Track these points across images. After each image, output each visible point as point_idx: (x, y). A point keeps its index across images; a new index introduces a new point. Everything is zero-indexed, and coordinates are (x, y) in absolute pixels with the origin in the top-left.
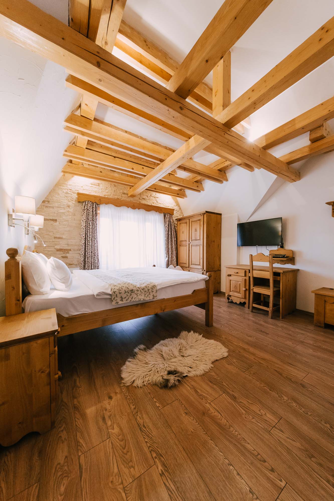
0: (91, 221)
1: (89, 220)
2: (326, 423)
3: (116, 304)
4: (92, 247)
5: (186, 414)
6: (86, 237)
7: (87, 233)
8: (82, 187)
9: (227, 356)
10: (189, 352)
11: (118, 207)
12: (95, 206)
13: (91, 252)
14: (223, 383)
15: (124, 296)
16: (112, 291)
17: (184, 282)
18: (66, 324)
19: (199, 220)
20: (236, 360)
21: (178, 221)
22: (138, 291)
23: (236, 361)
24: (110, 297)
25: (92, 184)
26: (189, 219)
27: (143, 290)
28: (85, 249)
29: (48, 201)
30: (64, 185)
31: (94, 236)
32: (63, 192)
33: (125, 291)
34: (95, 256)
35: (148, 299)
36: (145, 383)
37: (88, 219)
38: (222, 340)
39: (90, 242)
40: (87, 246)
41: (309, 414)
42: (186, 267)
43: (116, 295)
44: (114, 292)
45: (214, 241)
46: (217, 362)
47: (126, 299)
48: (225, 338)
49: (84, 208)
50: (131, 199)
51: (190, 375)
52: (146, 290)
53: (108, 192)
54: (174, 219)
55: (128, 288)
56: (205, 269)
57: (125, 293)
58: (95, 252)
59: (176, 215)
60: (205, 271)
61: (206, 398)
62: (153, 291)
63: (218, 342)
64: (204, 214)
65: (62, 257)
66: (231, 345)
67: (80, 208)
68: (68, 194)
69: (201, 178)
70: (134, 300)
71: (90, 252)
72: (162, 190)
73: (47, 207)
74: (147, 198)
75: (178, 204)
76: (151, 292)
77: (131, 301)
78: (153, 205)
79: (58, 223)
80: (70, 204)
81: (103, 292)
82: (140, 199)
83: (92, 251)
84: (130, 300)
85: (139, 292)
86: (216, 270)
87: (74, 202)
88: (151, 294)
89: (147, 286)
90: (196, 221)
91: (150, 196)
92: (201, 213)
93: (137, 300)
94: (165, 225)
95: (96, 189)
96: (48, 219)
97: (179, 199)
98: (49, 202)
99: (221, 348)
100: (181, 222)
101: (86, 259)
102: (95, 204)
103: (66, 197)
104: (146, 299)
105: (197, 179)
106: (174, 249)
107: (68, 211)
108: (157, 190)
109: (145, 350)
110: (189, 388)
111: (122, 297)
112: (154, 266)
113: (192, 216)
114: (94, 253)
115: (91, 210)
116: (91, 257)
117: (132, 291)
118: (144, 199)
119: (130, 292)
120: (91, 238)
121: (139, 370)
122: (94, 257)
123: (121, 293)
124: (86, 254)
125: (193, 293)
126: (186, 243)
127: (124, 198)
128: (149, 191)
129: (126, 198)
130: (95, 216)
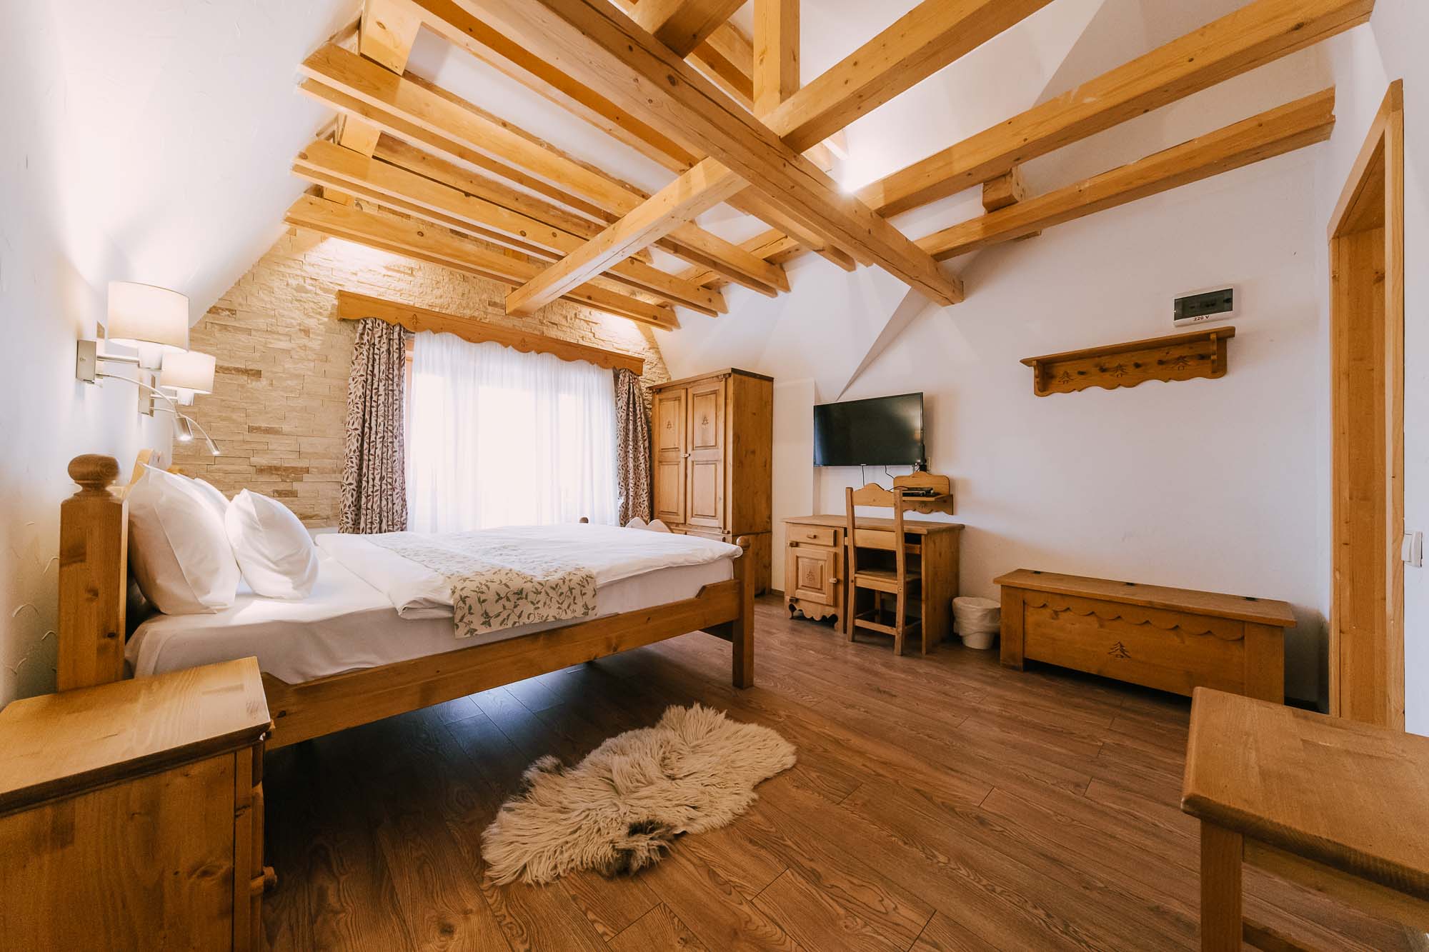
0: (384, 382)
1: (376, 379)
2: (1036, 908)
3: (468, 635)
4: (385, 461)
5: (686, 943)
6: (363, 432)
7: (367, 417)
8: (356, 274)
9: (794, 766)
10: (692, 763)
11: (473, 345)
12: (399, 334)
13: (382, 478)
14: (785, 840)
15: (494, 609)
16: (457, 595)
17: (675, 564)
18: (294, 709)
19: (715, 392)
20: (818, 774)
21: (653, 393)
23: (818, 777)
24: (450, 615)
25: (388, 268)
26: (687, 389)
27: (554, 589)
28: (360, 469)
29: (229, 310)
30: (292, 264)
31: (390, 427)
32: (288, 284)
33: (498, 594)
34: (393, 489)
35: (570, 615)
36: (560, 870)
37: (373, 375)
38: (779, 722)
39: (379, 446)
40: (366, 457)
42: (677, 525)
43: (470, 608)
44: (463, 599)
45: (754, 452)
46: (766, 787)
47: (500, 619)
48: (787, 716)
49: (361, 338)
50: (516, 322)
51: (695, 828)
52: (565, 589)
53: (441, 297)
54: (644, 386)
55: (507, 586)
56: (729, 527)
57: (497, 601)
58: (395, 477)
59: (650, 376)
60: (729, 532)
61: (739, 889)
62: (585, 594)
63: (768, 730)
64: (726, 376)
65: (277, 491)
66: (803, 735)
67: (345, 338)
68: (307, 292)
69: (718, 277)
70: (527, 621)
71: (378, 477)
72: (608, 304)
73: (225, 328)
74: (564, 322)
75: (654, 347)
76: (578, 596)
77: (517, 624)
78: (581, 342)
79: (264, 382)
80: (311, 323)
81: (426, 600)
82: (542, 323)
83: (384, 474)
84: (515, 623)
85: (542, 597)
86: (760, 530)
87: (326, 320)
88: (580, 602)
89: (568, 579)
90: (706, 394)
91: (573, 316)
92: (718, 373)
93: (537, 621)
94: (617, 404)
95: (401, 285)
96: (228, 369)
97: (658, 332)
98: (233, 312)
99: (777, 745)
100: (663, 396)
101: (364, 500)
102: (397, 329)
103: (297, 300)
104: (564, 617)
105: (709, 281)
106: (643, 472)
107: (305, 348)
108: (595, 300)
109: (558, 770)
110: (691, 868)
111: (486, 614)
112: (585, 520)
113: (694, 382)
114: (390, 480)
115: (385, 348)
116: (378, 493)
117: (519, 593)
118: (556, 324)
119: (513, 598)
120: (380, 435)
121: (540, 831)
122: (389, 493)
123: (484, 601)
124: (364, 484)
125: (699, 595)
126: (677, 457)
127: (493, 317)
128: (572, 303)
129: (499, 318)
130: (396, 367)
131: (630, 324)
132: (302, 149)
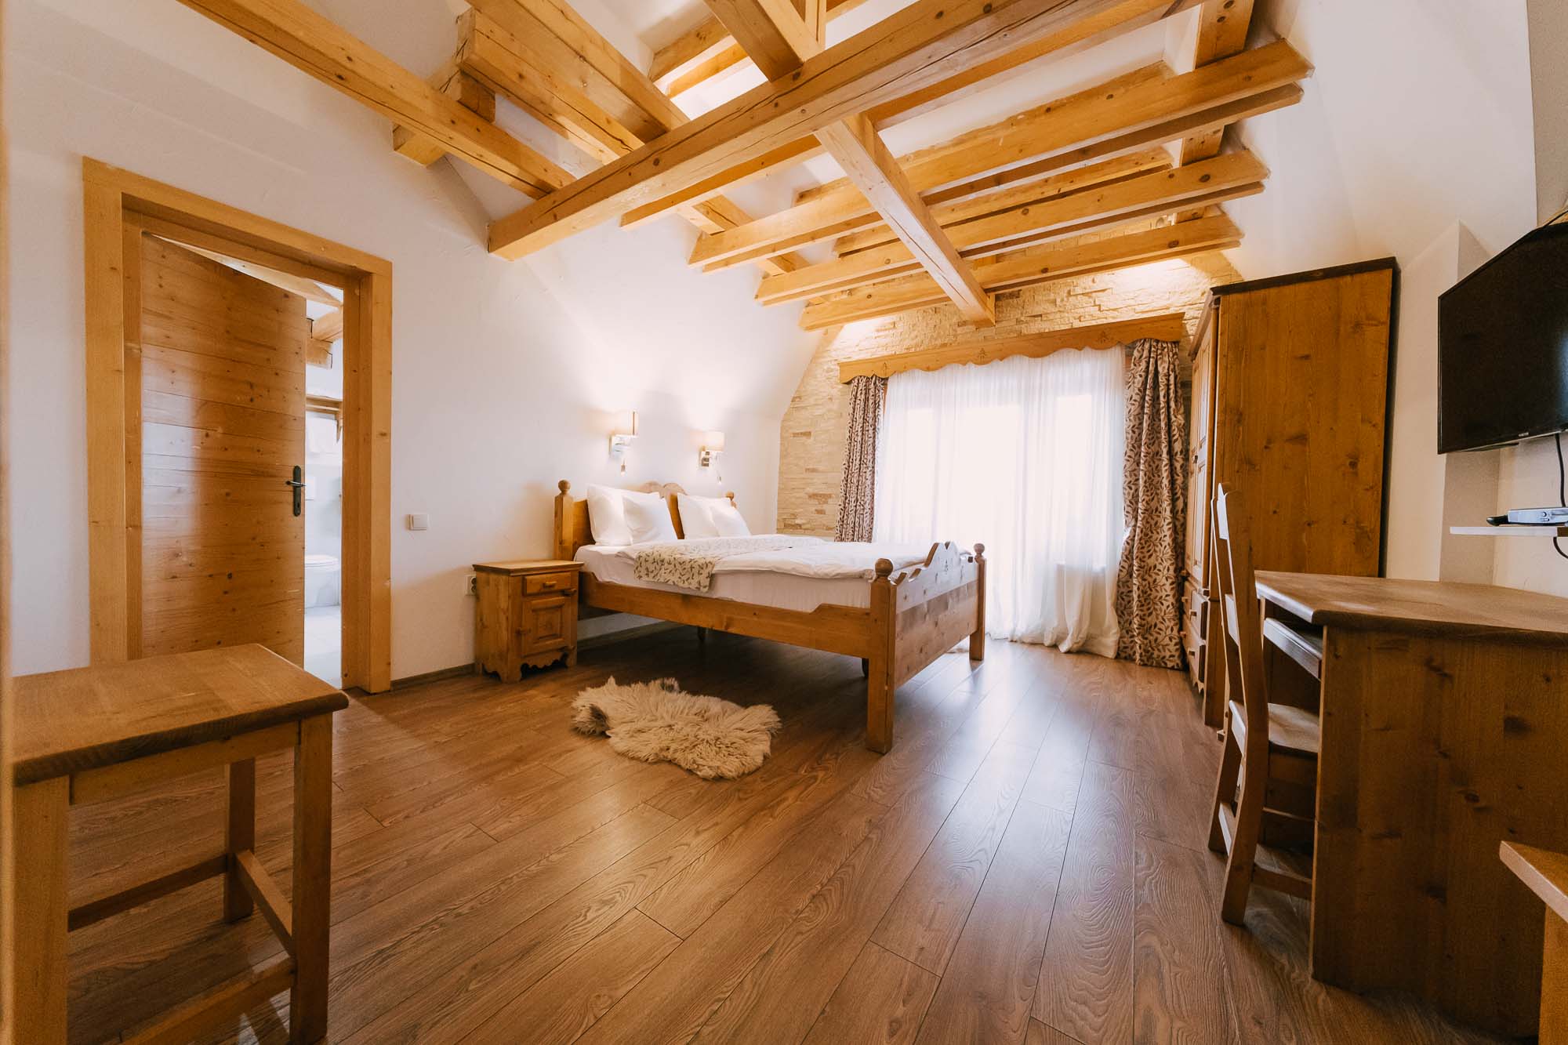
2: (472, 908)
3: (639, 579)
8: (858, 345)
9: (704, 778)
11: (937, 372)
12: (875, 384)
15: (651, 568)
16: (638, 554)
22: (669, 563)
25: (878, 331)
26: (1201, 344)
27: (681, 564)
30: (825, 354)
31: (865, 461)
32: (824, 370)
35: (686, 585)
41: (503, 888)
47: (653, 575)
49: (852, 395)
51: (612, 740)
52: (688, 566)
53: (916, 337)
55: (660, 556)
57: (653, 564)
58: (866, 499)
62: (700, 573)
64: (1214, 302)
65: (817, 510)
67: (846, 396)
68: (830, 371)
71: (854, 500)
73: (797, 409)
74: (1050, 308)
76: (696, 574)
77: (659, 581)
78: (1077, 324)
79: (812, 438)
80: (832, 391)
82: (1018, 321)
83: (859, 497)
85: (671, 567)
87: (836, 386)
88: (696, 578)
90: (1207, 347)
91: (1065, 295)
94: (1125, 393)
95: (888, 340)
96: (798, 434)
98: (800, 397)
101: (847, 517)
103: (827, 378)
104: (681, 585)
107: (830, 409)
111: (647, 569)
118: (1041, 316)
125: (815, 611)
127: (963, 336)
128: (1061, 281)
129: (969, 335)
130: (871, 410)
131: (1177, 263)
132: (755, 294)
